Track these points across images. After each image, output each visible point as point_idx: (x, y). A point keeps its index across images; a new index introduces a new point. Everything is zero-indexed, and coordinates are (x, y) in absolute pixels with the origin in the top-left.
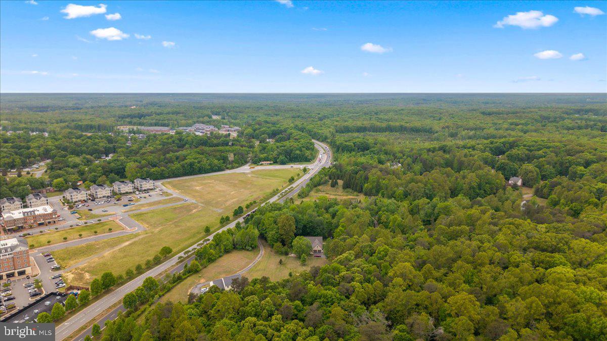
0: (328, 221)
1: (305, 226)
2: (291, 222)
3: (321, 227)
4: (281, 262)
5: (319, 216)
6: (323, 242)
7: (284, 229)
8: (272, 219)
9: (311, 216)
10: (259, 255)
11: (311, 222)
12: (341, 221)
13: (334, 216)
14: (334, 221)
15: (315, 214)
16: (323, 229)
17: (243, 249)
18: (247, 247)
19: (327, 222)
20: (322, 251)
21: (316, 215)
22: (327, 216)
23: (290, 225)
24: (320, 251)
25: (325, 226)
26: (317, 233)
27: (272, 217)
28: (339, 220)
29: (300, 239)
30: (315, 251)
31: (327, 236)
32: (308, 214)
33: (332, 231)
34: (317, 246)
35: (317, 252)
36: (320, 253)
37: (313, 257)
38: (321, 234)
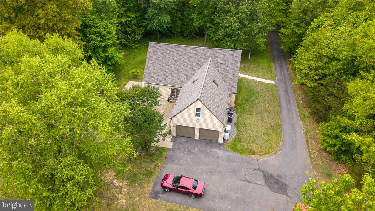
20: (225, 135)
24: (210, 136)
30: (185, 132)
33: (283, 30)
34: (198, 110)
35: (197, 137)
36: (208, 149)
37: (149, 187)
38: (238, 36)
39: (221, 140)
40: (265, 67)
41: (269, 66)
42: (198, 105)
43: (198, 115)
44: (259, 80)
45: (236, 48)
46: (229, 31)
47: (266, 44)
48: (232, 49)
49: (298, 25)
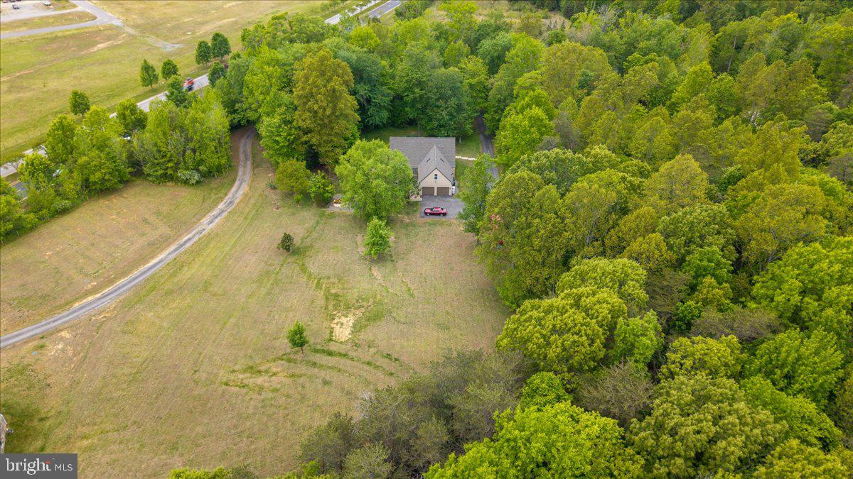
0: (474, 81)
1: (399, 97)
2: (336, 83)
3: (453, 101)
4: (287, 244)
5: (445, 65)
6: (458, 152)
7: (309, 110)
8: (278, 71)
9: (419, 62)
10: (221, 206)
11: (420, 84)
12: (520, 81)
13: (494, 64)
14: (498, 81)
15: (433, 56)
16: (459, 108)
17: (167, 178)
18: (182, 174)
19: (471, 86)
20: (453, 190)
21: (438, 60)
22: (475, 65)
23: (334, 96)
24: (443, 192)
25: (466, 99)
26: (435, 123)
27: (277, 62)
28: (515, 77)
29: (369, 153)
30: (428, 192)
31: (471, 132)
32: (410, 56)
33: (486, 116)
34: (436, 175)
35: (436, 194)
36: (444, 199)
37: (418, 215)
38: (450, 125)
39: (450, 194)
40: (475, 149)
41: (478, 148)
42: (436, 172)
43: (436, 178)
44: (470, 159)
45: (448, 136)
46: (442, 122)
47: (474, 129)
48: (446, 136)
49: (496, 112)
